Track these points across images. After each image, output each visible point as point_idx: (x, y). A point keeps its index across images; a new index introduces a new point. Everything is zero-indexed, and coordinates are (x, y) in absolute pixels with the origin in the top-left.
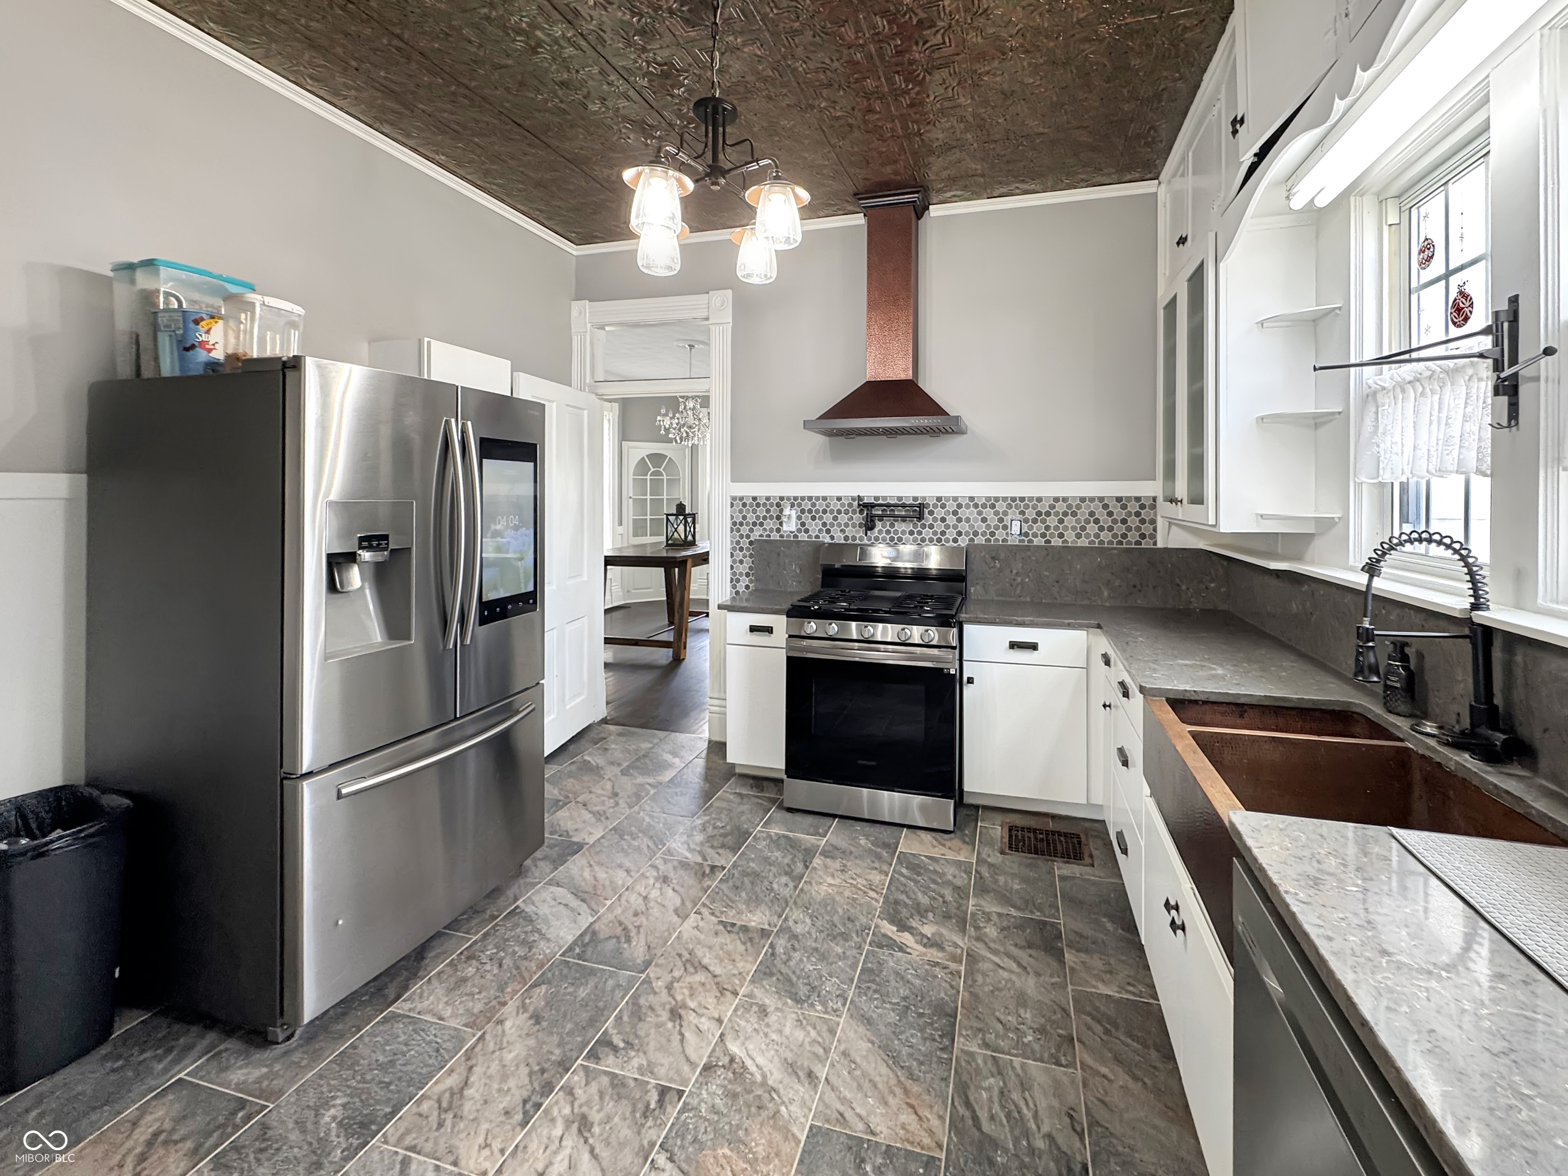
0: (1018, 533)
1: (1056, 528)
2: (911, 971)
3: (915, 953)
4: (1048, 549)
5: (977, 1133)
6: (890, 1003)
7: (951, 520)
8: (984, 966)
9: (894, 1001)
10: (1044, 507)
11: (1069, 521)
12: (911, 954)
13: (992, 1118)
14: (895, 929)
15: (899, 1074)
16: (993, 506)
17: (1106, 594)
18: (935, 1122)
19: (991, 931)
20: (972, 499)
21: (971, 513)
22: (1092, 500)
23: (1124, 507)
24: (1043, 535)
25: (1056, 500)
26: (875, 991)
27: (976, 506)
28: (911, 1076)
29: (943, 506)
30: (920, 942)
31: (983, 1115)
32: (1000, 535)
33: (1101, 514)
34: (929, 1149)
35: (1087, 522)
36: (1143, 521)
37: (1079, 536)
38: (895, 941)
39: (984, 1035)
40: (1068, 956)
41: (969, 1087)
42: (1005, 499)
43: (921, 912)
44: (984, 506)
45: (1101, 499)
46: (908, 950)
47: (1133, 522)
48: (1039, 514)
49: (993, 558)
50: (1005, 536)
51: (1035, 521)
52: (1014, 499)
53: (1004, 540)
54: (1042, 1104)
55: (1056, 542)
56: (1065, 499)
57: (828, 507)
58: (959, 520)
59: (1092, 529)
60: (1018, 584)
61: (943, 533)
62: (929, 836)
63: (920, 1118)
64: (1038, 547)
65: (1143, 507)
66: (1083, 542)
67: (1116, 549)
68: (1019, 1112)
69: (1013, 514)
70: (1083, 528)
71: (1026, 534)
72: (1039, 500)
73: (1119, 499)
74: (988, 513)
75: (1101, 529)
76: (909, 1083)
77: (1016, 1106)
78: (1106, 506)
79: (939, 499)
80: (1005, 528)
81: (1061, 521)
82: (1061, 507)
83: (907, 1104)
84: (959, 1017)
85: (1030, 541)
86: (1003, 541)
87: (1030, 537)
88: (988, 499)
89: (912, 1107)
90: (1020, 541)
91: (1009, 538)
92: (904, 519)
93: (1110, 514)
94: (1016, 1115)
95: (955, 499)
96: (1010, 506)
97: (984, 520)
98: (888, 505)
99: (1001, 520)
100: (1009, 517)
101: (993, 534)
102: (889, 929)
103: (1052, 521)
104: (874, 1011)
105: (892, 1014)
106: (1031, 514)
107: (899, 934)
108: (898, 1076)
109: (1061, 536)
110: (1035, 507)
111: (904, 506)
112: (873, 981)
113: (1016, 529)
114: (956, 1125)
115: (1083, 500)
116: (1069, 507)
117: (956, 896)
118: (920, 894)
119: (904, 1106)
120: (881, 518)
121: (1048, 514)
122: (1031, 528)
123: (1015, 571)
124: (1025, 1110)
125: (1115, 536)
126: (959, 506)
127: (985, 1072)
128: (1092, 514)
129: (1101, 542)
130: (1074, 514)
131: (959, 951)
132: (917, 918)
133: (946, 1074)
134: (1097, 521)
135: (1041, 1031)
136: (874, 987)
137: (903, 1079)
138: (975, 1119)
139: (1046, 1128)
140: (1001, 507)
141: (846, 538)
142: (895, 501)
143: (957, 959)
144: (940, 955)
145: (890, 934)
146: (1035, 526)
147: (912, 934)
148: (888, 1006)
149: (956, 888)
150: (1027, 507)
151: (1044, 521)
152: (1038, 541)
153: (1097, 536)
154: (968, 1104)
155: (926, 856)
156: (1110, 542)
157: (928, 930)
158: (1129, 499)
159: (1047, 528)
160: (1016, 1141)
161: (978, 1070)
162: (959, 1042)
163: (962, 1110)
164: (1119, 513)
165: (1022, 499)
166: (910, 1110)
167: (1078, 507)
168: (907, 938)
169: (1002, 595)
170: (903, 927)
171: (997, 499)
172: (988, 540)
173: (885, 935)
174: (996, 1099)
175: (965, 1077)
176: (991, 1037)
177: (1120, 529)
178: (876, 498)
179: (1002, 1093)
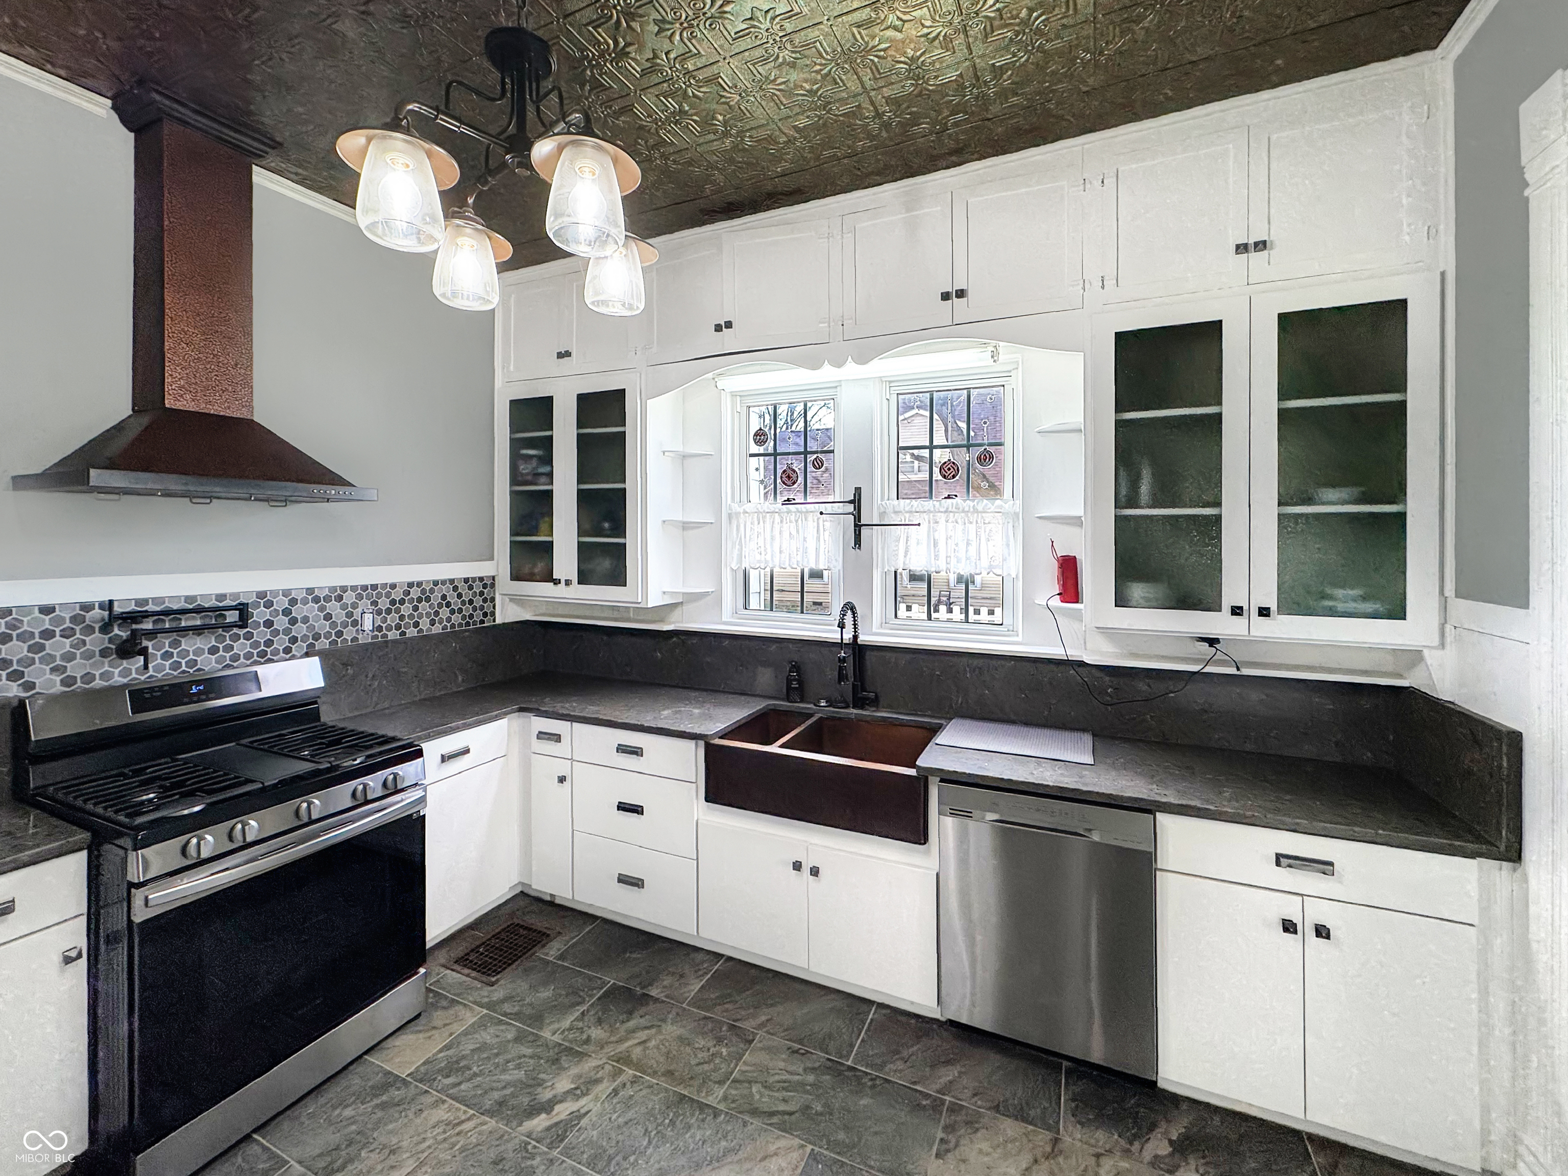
0: (371, 628)
1: (411, 616)
2: (614, 1117)
3: (591, 1105)
4: (404, 641)
5: (797, 1115)
6: (646, 1148)
7: (281, 622)
8: (637, 1052)
9: (645, 1143)
10: (397, 595)
11: (424, 607)
12: (590, 1111)
13: (785, 1100)
14: (543, 1116)
15: (729, 1160)
16: (340, 598)
17: (460, 679)
18: (782, 1143)
19: (597, 1033)
20: (310, 591)
21: (310, 610)
22: (444, 582)
23: (471, 588)
24: (398, 627)
25: (411, 585)
26: (625, 1158)
27: (316, 600)
28: (735, 1151)
29: (269, 604)
30: (578, 1098)
31: (782, 1107)
32: (349, 633)
33: (452, 598)
34: (804, 1155)
35: (440, 606)
36: (485, 600)
37: (433, 623)
38: (561, 1121)
39: (710, 1080)
40: (654, 992)
41: (757, 1108)
42: (354, 588)
43: (533, 1083)
44: (327, 599)
45: (452, 581)
46: (583, 1111)
47: (478, 601)
48: (393, 602)
49: (345, 665)
50: (354, 635)
51: (389, 611)
52: (365, 588)
53: (355, 639)
54: (782, 1065)
55: (412, 632)
56: (419, 584)
57: (15, 628)
58: (293, 621)
59: (444, 613)
60: (374, 690)
61: (269, 643)
62: (404, 1037)
63: (776, 1154)
64: (394, 641)
65: (485, 586)
66: (437, 629)
67: (466, 631)
68: (785, 1082)
69: (365, 604)
70: (437, 613)
71: (380, 629)
72: (393, 586)
73: (466, 580)
74: (334, 607)
75: (453, 612)
76: (741, 1155)
77: (779, 1082)
78: (455, 588)
79: (261, 595)
80: (355, 623)
81: (416, 608)
82: (415, 593)
83: (760, 1161)
84: (686, 1093)
85: (385, 636)
86: (352, 641)
87: (384, 631)
88: (333, 589)
89: (764, 1158)
90: (373, 637)
91: (360, 637)
92: (198, 630)
93: (460, 596)
94: (786, 1084)
95: (286, 593)
96: (359, 596)
97: (328, 617)
98: (167, 613)
99: (350, 615)
100: (360, 610)
101: (339, 634)
102: (540, 1122)
103: (406, 609)
104: (652, 1165)
105: (661, 1149)
106: (384, 604)
107: (554, 1113)
108: (731, 1163)
109: (416, 625)
110: (388, 595)
111: (199, 610)
112: (610, 1159)
113: (368, 624)
114: (785, 1128)
115: (436, 583)
116: (423, 591)
117: (527, 1045)
118: (502, 1077)
119: (763, 1164)
120: (151, 634)
121: (402, 602)
122: (384, 620)
123: (370, 675)
124: (784, 1078)
125: (464, 618)
126: (293, 602)
127: (746, 1092)
128: (444, 597)
129: (453, 626)
130: (428, 599)
131: (607, 1067)
132: (539, 1090)
133: (740, 1120)
134: (448, 605)
135: (719, 1040)
136: (619, 1158)
137: (737, 1158)
138: (784, 1113)
139: (801, 1070)
140: (349, 598)
141: (65, 682)
142: (182, 605)
143: (618, 1073)
144: (605, 1083)
145: (548, 1123)
146: (389, 617)
147: (561, 1102)
148: (649, 1151)
149: (517, 1040)
150: (379, 596)
151: (398, 611)
152: (393, 635)
153: (449, 620)
154: (772, 1114)
155: (441, 1051)
156: (460, 625)
157: (563, 1084)
158: (474, 579)
159: (402, 618)
160: (807, 1092)
161: (743, 1096)
162: (710, 1100)
163: (775, 1120)
164: (467, 595)
165: (374, 587)
166: (767, 1160)
167: (432, 591)
168: (562, 1111)
169: (356, 709)
170: (547, 1107)
171: (344, 589)
172: (334, 642)
173: (548, 1129)
174: (771, 1093)
175: (747, 1107)
176: (716, 1076)
177: (468, 610)
178: (139, 602)
179: (765, 1087)
